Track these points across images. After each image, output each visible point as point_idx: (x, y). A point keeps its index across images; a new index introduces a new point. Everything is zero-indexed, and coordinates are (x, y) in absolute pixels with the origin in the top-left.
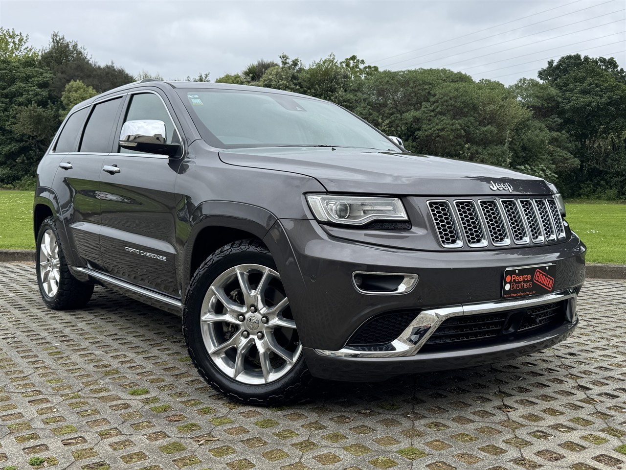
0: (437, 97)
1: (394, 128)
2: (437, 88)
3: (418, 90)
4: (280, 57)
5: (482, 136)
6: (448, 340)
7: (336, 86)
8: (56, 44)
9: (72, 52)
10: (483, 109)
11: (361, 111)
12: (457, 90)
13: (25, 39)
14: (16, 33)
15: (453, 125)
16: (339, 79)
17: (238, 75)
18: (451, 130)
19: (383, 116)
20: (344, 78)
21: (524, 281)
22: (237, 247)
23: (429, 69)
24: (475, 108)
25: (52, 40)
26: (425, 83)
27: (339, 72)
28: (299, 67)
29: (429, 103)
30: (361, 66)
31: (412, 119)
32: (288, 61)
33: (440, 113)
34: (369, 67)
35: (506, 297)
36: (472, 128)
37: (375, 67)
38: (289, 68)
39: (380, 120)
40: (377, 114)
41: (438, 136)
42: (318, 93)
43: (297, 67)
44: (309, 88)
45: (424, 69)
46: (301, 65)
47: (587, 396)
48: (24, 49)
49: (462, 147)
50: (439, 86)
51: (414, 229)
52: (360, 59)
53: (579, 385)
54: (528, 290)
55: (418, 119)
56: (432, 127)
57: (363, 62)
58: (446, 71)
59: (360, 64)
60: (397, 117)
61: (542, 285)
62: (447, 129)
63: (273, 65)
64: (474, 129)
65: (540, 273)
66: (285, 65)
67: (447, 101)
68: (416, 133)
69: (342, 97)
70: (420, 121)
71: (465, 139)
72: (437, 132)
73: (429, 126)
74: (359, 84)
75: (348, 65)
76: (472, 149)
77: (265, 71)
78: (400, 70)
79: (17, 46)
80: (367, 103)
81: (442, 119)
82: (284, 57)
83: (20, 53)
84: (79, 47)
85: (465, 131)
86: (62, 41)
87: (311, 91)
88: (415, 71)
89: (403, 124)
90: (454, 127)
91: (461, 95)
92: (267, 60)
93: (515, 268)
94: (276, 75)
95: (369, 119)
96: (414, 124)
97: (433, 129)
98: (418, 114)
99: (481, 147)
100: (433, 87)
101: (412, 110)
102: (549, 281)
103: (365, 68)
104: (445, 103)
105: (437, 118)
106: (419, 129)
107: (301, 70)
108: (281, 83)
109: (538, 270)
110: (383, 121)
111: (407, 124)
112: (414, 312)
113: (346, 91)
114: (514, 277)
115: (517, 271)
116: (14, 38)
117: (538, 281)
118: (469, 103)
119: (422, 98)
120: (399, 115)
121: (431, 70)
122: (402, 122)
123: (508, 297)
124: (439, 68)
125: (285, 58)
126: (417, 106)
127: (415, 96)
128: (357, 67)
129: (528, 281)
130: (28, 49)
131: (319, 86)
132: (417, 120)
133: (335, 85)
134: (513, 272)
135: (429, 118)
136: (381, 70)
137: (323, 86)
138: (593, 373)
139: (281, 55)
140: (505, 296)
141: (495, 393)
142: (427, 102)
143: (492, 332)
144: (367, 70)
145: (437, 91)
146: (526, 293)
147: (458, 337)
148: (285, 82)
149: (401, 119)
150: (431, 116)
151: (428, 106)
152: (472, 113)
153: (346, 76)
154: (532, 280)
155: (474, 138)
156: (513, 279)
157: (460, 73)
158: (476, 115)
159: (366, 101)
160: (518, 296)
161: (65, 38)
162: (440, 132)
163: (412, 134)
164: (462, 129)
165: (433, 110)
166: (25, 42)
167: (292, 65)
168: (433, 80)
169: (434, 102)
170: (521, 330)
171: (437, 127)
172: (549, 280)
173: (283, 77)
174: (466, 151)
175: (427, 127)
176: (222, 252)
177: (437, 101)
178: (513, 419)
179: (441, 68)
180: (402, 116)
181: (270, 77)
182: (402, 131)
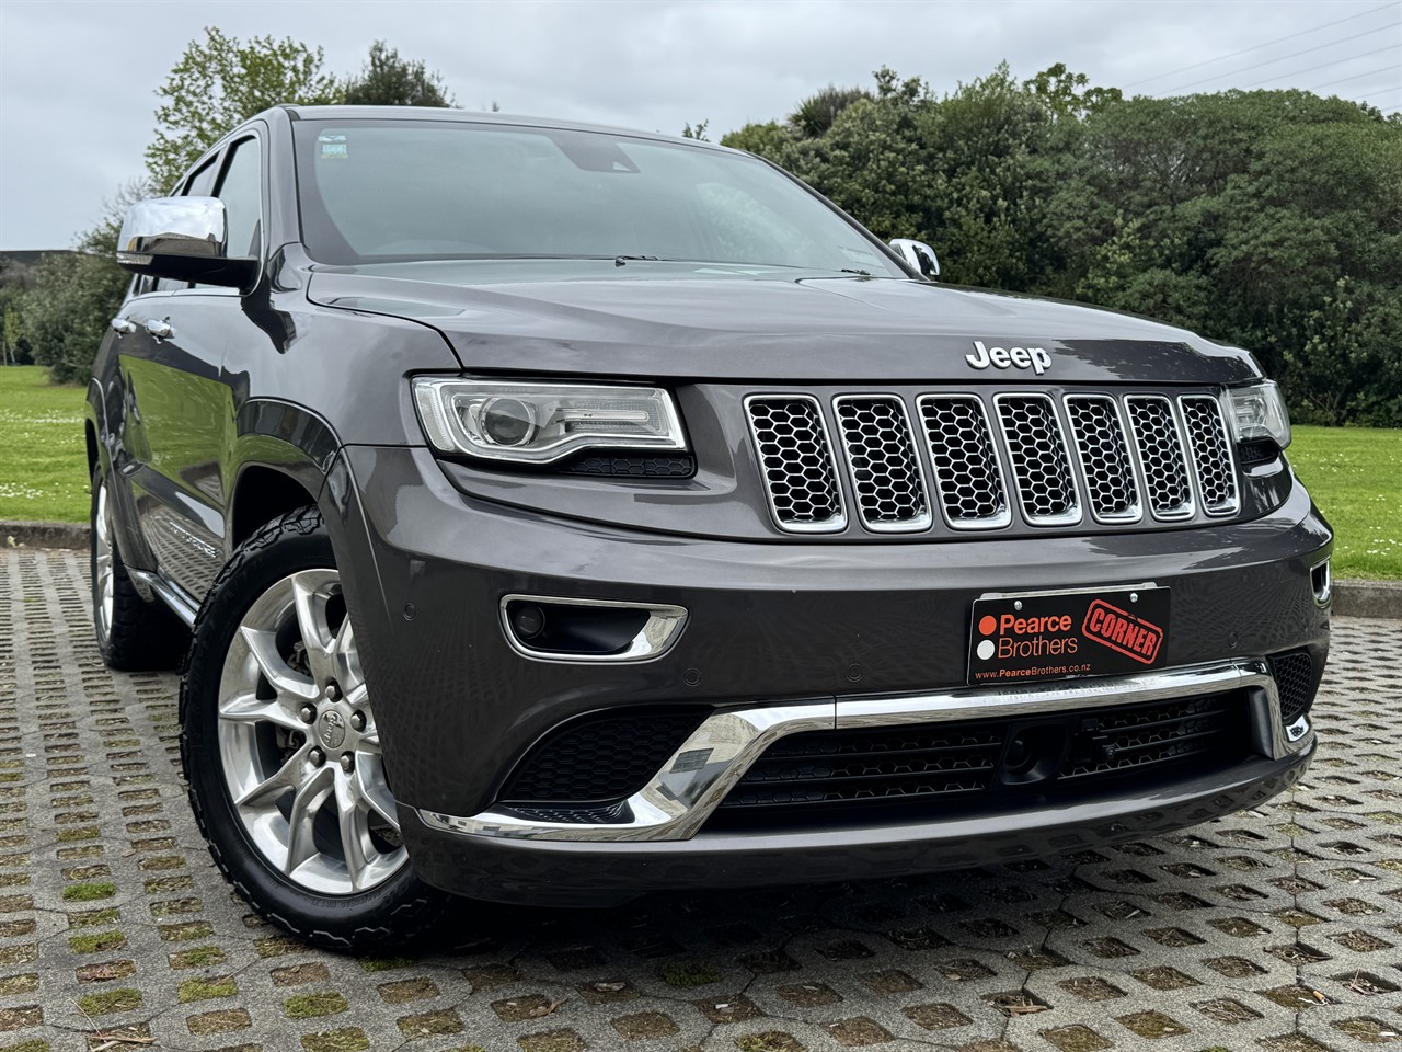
0: (1267, 160)
1: (1155, 240)
2: (1269, 137)
3: (1221, 143)
4: (877, 76)
5: (1385, 258)
6: (816, 799)
7: (1010, 142)
8: (378, 70)
9: (413, 87)
10: (1387, 189)
11: (1069, 200)
12: (1317, 141)
13: (316, 57)
14: (297, 45)
15: (1307, 231)
16: (1017, 125)
17: (773, 123)
18: (1301, 244)
19: (1126, 211)
20: (1031, 120)
21: (1047, 635)
22: (292, 523)
23: (1255, 90)
24: (1367, 186)
25: (370, 59)
26: (1237, 125)
27: (1020, 106)
28: (922, 97)
29: (1246, 176)
30: (1079, 90)
31: (1200, 218)
32: (894, 83)
33: (1273, 201)
34: (1099, 91)
35: (983, 680)
36: (1358, 239)
37: (1112, 90)
38: (895, 102)
39: (1118, 221)
40: (1111, 206)
41: (1269, 261)
42: (963, 159)
43: (915, 99)
44: (941, 149)
45: (1239, 93)
46: (926, 93)
47: (1299, 980)
48: (318, 83)
49: (1330, 287)
50: (1273, 133)
51: (702, 476)
52: (1076, 73)
53: (1298, 944)
54: (1065, 659)
55: (1216, 218)
56: (1252, 239)
57: (1082, 79)
58: (1300, 94)
59: (1075, 85)
60: (1162, 212)
61: (1114, 647)
62: (1290, 242)
63: (855, 96)
64: (1363, 240)
65: (1107, 611)
66: (885, 94)
67: (1293, 170)
68: (1210, 252)
69: (1022, 167)
70: (1221, 220)
71: (1338, 267)
72: (1263, 249)
73: (1243, 236)
74: (1070, 134)
75: (1042, 88)
76: (1357, 292)
77: (836, 111)
78: (1176, 95)
79: (302, 76)
80: (1085, 178)
81: (1278, 216)
82: (885, 77)
83: (310, 93)
84: (427, 76)
85: (1338, 247)
86: (391, 61)
87: (944, 155)
88: (1216, 97)
89: (1177, 229)
90: (1309, 237)
91: (1331, 156)
92: (844, 86)
93: (1009, 596)
94: (862, 119)
95: (1090, 219)
96: (1205, 230)
97: (1252, 242)
98: (1214, 204)
99: (1381, 286)
100: (1258, 134)
101: (1203, 196)
102: (1145, 637)
103: (1089, 94)
104: (1287, 176)
105: (1266, 215)
106: (1218, 243)
107: (926, 105)
108: (873, 138)
109: (1098, 601)
110: (1126, 222)
111: (1188, 228)
112: (692, 715)
113: (1033, 151)
114: (1008, 621)
115: (1018, 603)
116: (295, 58)
117: (1098, 634)
118: (1351, 174)
119: (1231, 165)
120: (1167, 208)
121: (1260, 94)
122: (1177, 224)
123: (990, 680)
124: (1281, 88)
125: (888, 78)
126: (1218, 183)
127: (1212, 159)
128: (1066, 90)
129: (1060, 634)
130: (326, 82)
131: (967, 143)
132: (1212, 219)
133: (1007, 140)
134: (1007, 606)
135: (1244, 213)
136: (1127, 97)
137: (977, 142)
138: (1369, 906)
139: (879, 71)
140: (978, 676)
141: (1026, 953)
142: (1243, 172)
143: (966, 779)
144: (1094, 98)
145: (1269, 144)
146: (1056, 670)
147: (848, 788)
148: (884, 136)
149: (1174, 216)
150: (1249, 209)
151: (1243, 185)
152: (1359, 199)
153: (1037, 116)
154: (1075, 631)
155: (1364, 263)
156: (1003, 626)
157: (1335, 100)
158: (1370, 204)
159: (1083, 175)
160: (1026, 677)
161: (399, 56)
162: (1269, 249)
163: (1201, 255)
164: (1333, 240)
165: (1257, 195)
166: (317, 67)
167: (904, 93)
168: (1258, 119)
169: (1260, 173)
170: (1074, 776)
171: (1263, 238)
172: (1143, 632)
173: (878, 122)
174: (1342, 295)
175: (1237, 236)
176: (261, 536)
177: (1268, 172)
178: (1012, 1040)
179: (1285, 88)
180: (1177, 211)
181: (847, 125)
182: (1175, 247)
